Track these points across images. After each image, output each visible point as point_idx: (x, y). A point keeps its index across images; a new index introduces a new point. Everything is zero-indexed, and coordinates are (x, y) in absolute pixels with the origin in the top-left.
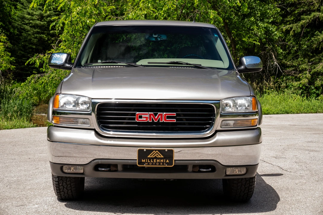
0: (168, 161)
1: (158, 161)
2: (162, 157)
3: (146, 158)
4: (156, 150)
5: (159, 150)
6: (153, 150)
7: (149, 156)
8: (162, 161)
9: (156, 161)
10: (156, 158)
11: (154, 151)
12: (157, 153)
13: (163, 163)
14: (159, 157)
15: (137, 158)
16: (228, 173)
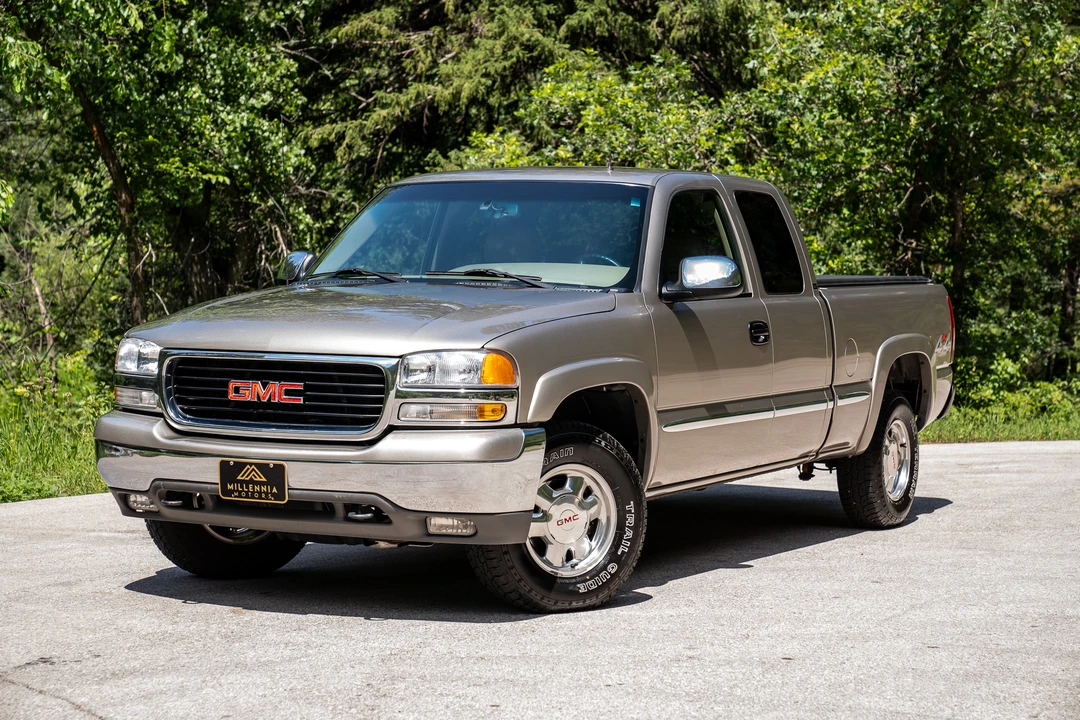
0: (275, 490)
1: (257, 488)
2: (264, 479)
3: (234, 481)
4: (251, 464)
5: (256, 464)
6: (246, 464)
7: (239, 478)
8: (264, 489)
9: (253, 488)
10: (251, 481)
11: (248, 466)
12: (253, 470)
13: (267, 493)
14: (259, 479)
15: (218, 481)
16: (432, 530)
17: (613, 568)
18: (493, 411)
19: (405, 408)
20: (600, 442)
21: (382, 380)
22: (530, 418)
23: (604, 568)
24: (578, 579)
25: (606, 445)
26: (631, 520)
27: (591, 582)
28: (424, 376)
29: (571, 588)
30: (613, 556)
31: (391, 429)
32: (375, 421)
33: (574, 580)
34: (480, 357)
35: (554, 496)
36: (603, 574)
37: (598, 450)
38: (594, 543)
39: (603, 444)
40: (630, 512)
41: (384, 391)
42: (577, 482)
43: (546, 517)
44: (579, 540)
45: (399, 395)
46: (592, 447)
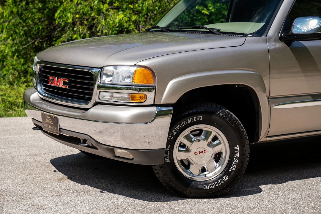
2: (52, 123)
5: (50, 116)
7: (46, 121)
8: (53, 128)
9: (50, 127)
10: (49, 123)
11: (48, 116)
12: (49, 118)
16: (117, 154)
17: (226, 178)
18: (140, 97)
19: (102, 94)
20: (219, 114)
21: (92, 79)
22: (163, 102)
23: (221, 178)
24: (206, 182)
25: (223, 116)
26: (237, 154)
27: (212, 184)
28: (111, 78)
29: (200, 186)
30: (226, 172)
31: (97, 104)
32: (90, 99)
33: (202, 183)
34: (133, 69)
35: (193, 140)
36: (219, 181)
37: (217, 118)
38: (218, 164)
39: (221, 114)
40: (237, 150)
41: (93, 85)
42: (208, 134)
43: (188, 150)
44: (209, 162)
45: (99, 87)
46: (213, 116)
